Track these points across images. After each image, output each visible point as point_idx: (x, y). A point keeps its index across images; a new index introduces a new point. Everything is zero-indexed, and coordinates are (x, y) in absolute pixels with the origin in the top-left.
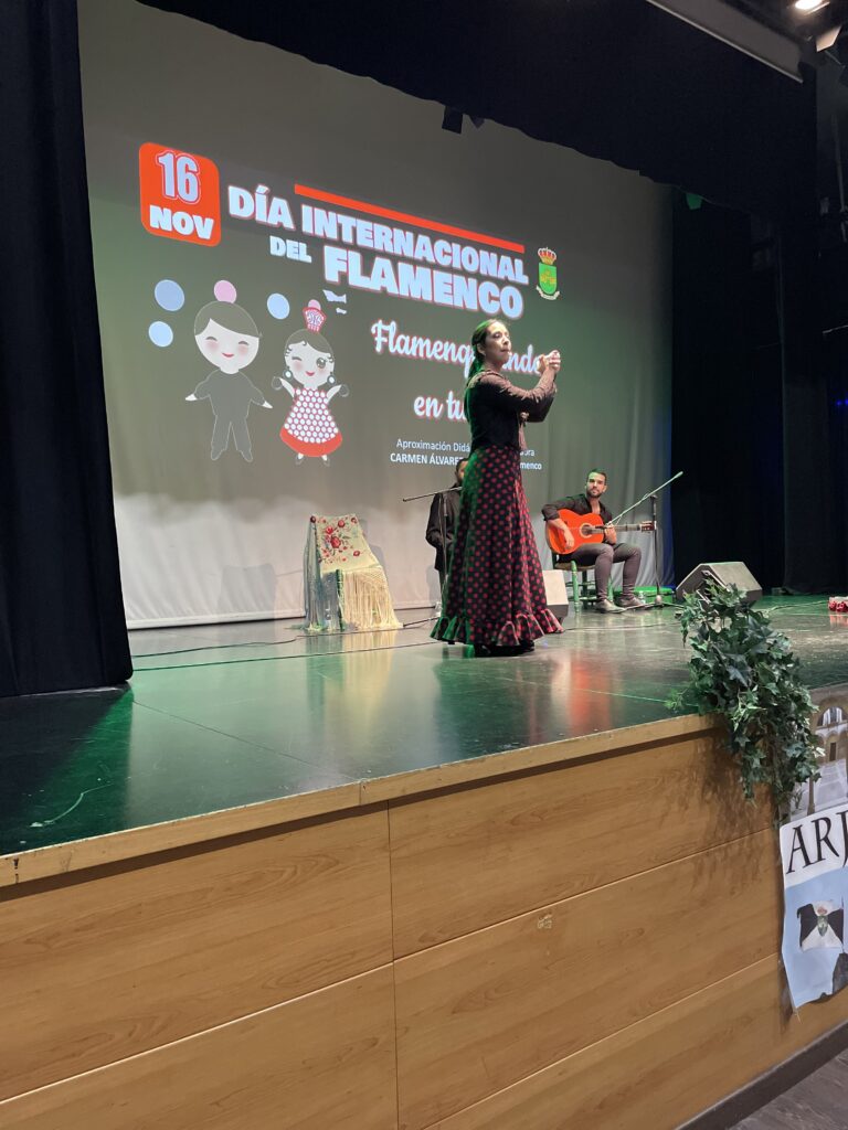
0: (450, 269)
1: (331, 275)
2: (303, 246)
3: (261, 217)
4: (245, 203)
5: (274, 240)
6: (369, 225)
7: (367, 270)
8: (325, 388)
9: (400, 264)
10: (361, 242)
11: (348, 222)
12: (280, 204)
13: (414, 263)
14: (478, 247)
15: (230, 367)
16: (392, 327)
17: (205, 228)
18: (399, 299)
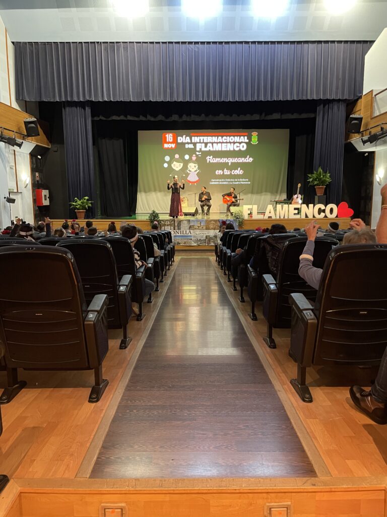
0: (227, 143)
1: (198, 149)
2: (192, 145)
3: (184, 141)
4: (181, 139)
5: (186, 145)
6: (206, 137)
7: (206, 147)
8: (196, 171)
9: (214, 144)
10: (205, 141)
11: (202, 138)
12: (188, 138)
13: (217, 143)
14: (234, 136)
15: (177, 169)
16: (211, 157)
17: (173, 146)
18: (213, 151)
